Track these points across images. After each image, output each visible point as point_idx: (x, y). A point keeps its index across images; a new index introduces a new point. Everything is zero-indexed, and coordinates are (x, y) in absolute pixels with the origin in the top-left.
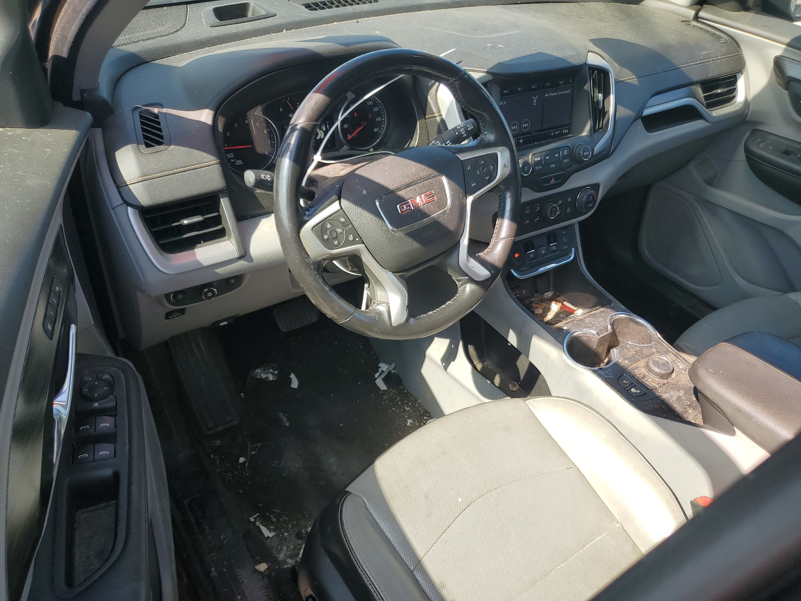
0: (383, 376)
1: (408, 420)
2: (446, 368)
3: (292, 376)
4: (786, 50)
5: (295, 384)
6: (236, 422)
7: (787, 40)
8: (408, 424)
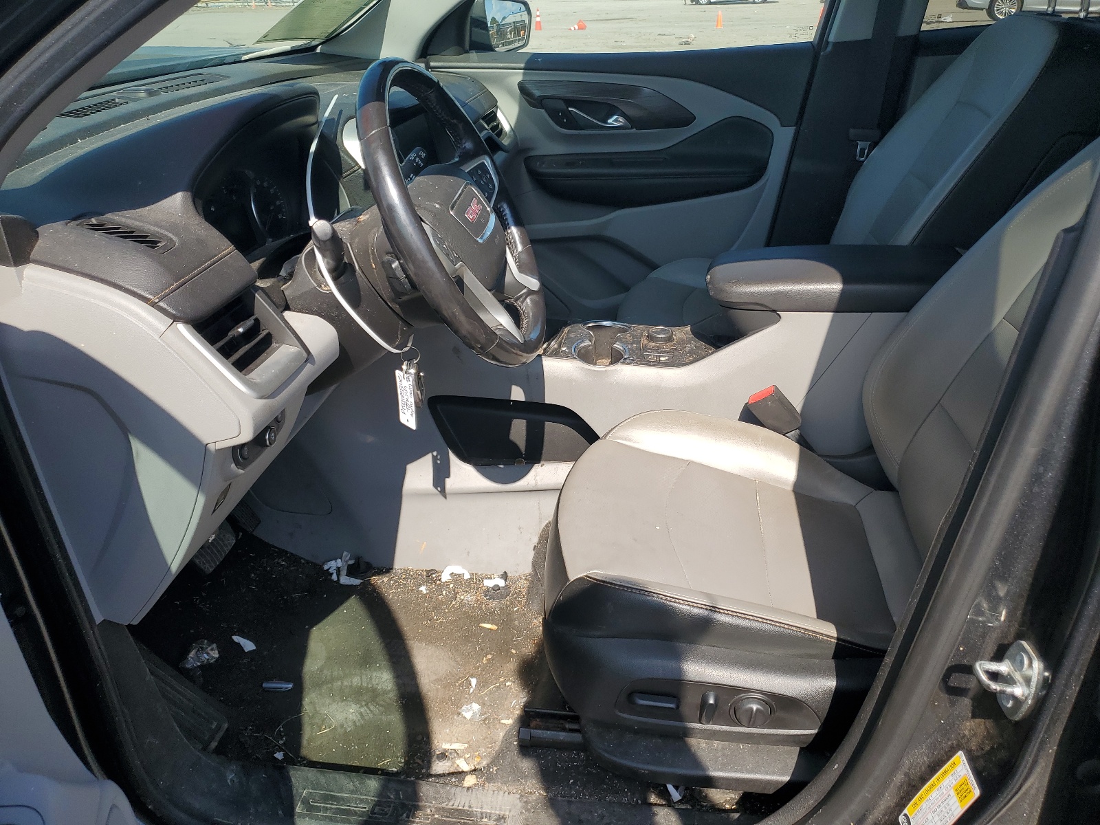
0: (344, 572)
1: (420, 589)
2: (443, 492)
3: (236, 638)
4: (524, 74)
5: (248, 646)
6: (226, 726)
7: (522, 65)
8: (425, 592)
